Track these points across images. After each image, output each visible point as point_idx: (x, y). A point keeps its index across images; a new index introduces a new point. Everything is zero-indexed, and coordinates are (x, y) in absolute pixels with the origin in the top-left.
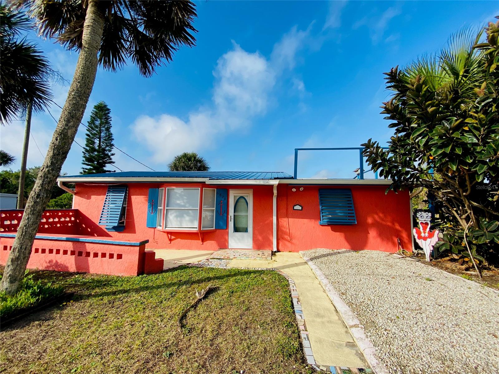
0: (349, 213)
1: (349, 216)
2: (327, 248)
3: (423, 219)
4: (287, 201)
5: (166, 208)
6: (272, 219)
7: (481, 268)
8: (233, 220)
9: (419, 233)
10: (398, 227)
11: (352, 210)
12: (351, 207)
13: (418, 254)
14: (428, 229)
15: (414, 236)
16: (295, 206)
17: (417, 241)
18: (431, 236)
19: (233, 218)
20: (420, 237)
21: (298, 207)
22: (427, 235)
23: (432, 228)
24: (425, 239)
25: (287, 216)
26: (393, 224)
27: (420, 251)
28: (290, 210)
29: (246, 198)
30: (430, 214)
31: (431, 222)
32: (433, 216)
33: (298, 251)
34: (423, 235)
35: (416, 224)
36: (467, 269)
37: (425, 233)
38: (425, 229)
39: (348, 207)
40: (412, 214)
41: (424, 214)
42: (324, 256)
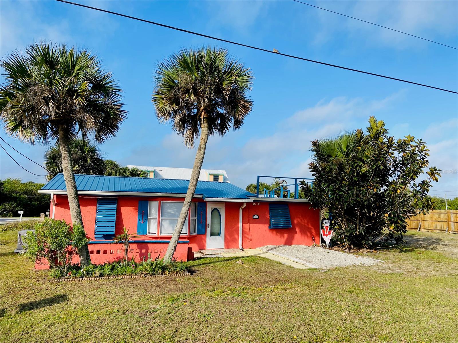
0: (286, 221)
1: (286, 223)
2: (273, 245)
3: (326, 224)
4: (249, 212)
5: (161, 218)
6: (238, 226)
7: (350, 249)
8: (210, 227)
9: (324, 232)
10: (310, 226)
11: (289, 218)
12: (288, 216)
13: (323, 246)
14: (328, 230)
15: (321, 234)
16: (254, 216)
17: (323, 237)
18: (329, 233)
19: (210, 225)
20: (324, 235)
21: (256, 217)
22: (328, 233)
23: (330, 229)
24: (327, 235)
25: (249, 222)
26: (308, 224)
27: (324, 245)
28: (251, 219)
29: (219, 209)
30: (329, 221)
31: (330, 225)
32: (331, 223)
33: (255, 248)
34: (326, 233)
35: (322, 228)
36: (344, 250)
37: (327, 232)
38: (327, 230)
39: (286, 216)
40: (320, 221)
41: (327, 221)
42: (273, 249)
